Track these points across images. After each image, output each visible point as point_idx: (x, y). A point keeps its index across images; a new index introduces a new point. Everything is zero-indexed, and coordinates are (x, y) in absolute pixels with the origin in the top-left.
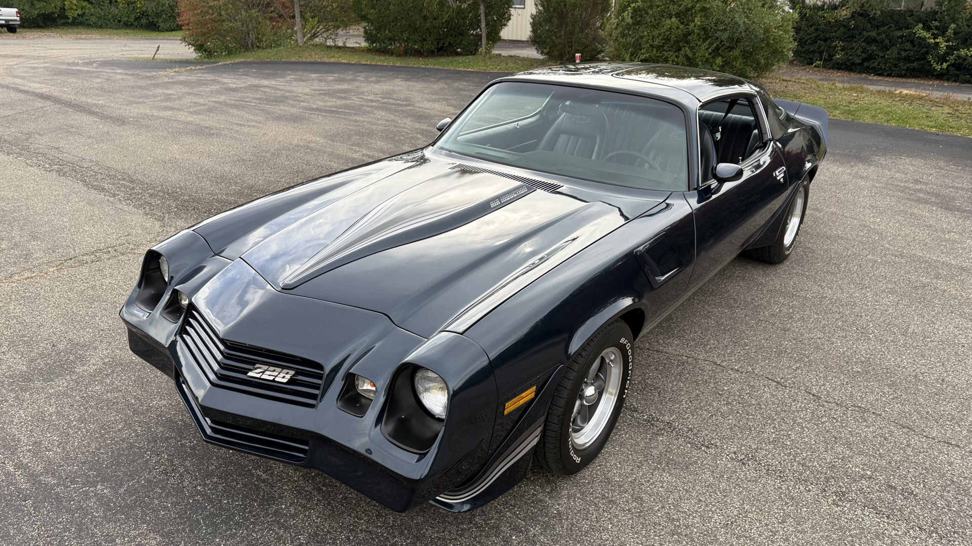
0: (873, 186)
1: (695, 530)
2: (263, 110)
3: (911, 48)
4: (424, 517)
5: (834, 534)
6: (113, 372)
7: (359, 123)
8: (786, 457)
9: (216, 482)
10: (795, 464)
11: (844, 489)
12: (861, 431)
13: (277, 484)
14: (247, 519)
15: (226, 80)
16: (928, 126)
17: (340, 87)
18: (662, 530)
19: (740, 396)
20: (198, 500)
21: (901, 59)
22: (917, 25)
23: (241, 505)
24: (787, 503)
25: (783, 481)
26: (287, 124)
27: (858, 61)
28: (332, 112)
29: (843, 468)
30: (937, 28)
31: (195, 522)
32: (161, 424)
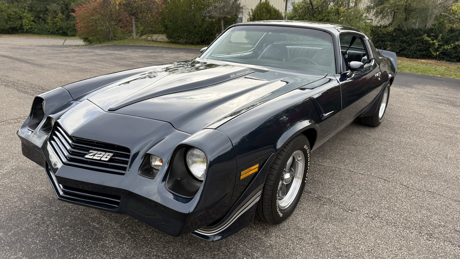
0: (416, 96)
2: (114, 62)
3: (422, 45)
4: (191, 248)
5: (431, 255)
8: (396, 216)
9: (68, 229)
10: (402, 219)
11: (431, 232)
12: (434, 203)
13: (104, 230)
14: (85, 249)
15: (97, 51)
16: (436, 74)
17: (153, 54)
18: (332, 254)
19: (366, 186)
20: (56, 239)
21: (417, 50)
22: (424, 35)
23: (81, 242)
24: (401, 240)
25: (396, 228)
29: (428, 221)
30: (433, 36)
31: (52, 251)
32: (40, 199)
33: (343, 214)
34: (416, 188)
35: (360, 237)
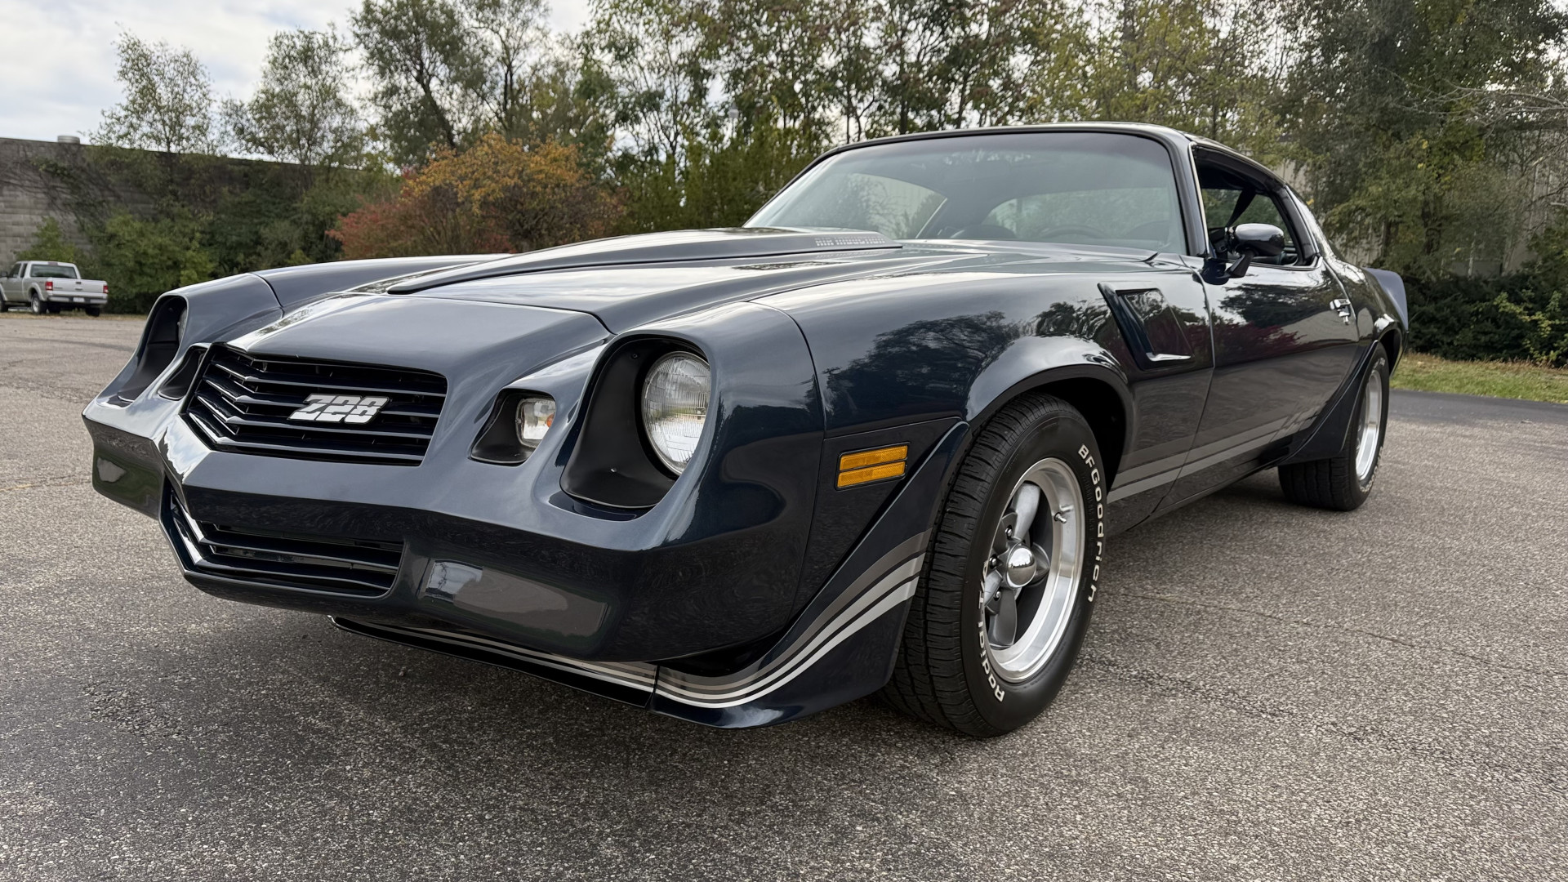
3: (1494, 330)
9: (215, 731)
22: (1499, 295)
30: (1531, 300)
31: (144, 782)
34: (1518, 664)
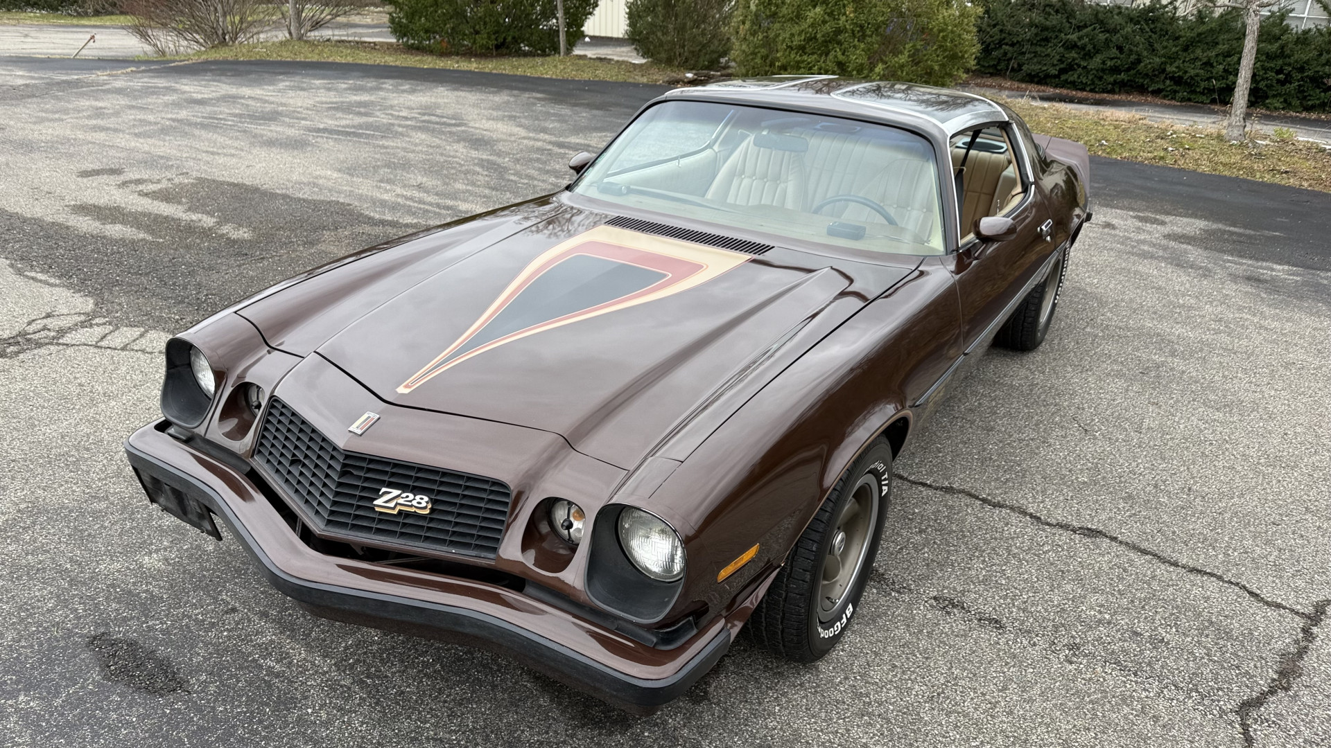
1: (891, 707)
2: (245, 131)
4: (517, 713)
6: (34, 523)
7: (388, 150)
8: (1002, 601)
10: (1014, 610)
11: (1078, 640)
12: (1093, 562)
13: (298, 678)
14: (256, 733)
15: (187, 88)
17: (357, 98)
18: (848, 709)
19: (936, 521)
21: (1106, 69)
23: (245, 713)
24: (1007, 664)
25: (1000, 634)
26: (282, 151)
27: (1054, 72)
28: (348, 134)
29: (1075, 611)
32: (114, 599)
33: (877, 601)
35: (914, 663)
